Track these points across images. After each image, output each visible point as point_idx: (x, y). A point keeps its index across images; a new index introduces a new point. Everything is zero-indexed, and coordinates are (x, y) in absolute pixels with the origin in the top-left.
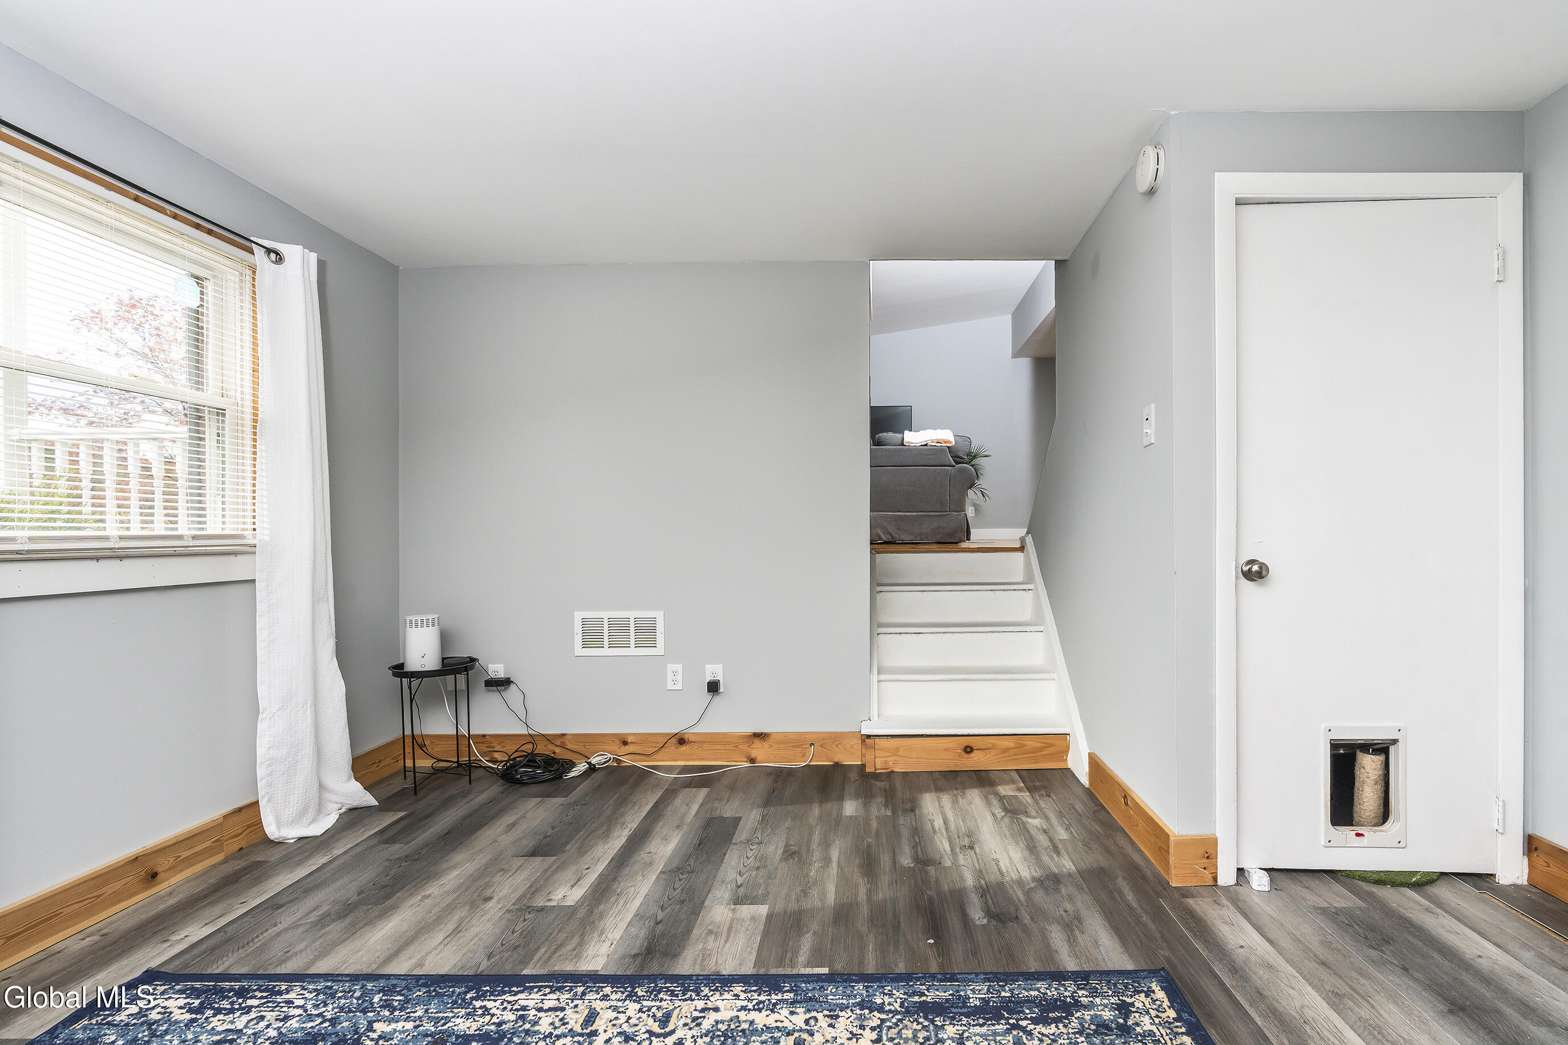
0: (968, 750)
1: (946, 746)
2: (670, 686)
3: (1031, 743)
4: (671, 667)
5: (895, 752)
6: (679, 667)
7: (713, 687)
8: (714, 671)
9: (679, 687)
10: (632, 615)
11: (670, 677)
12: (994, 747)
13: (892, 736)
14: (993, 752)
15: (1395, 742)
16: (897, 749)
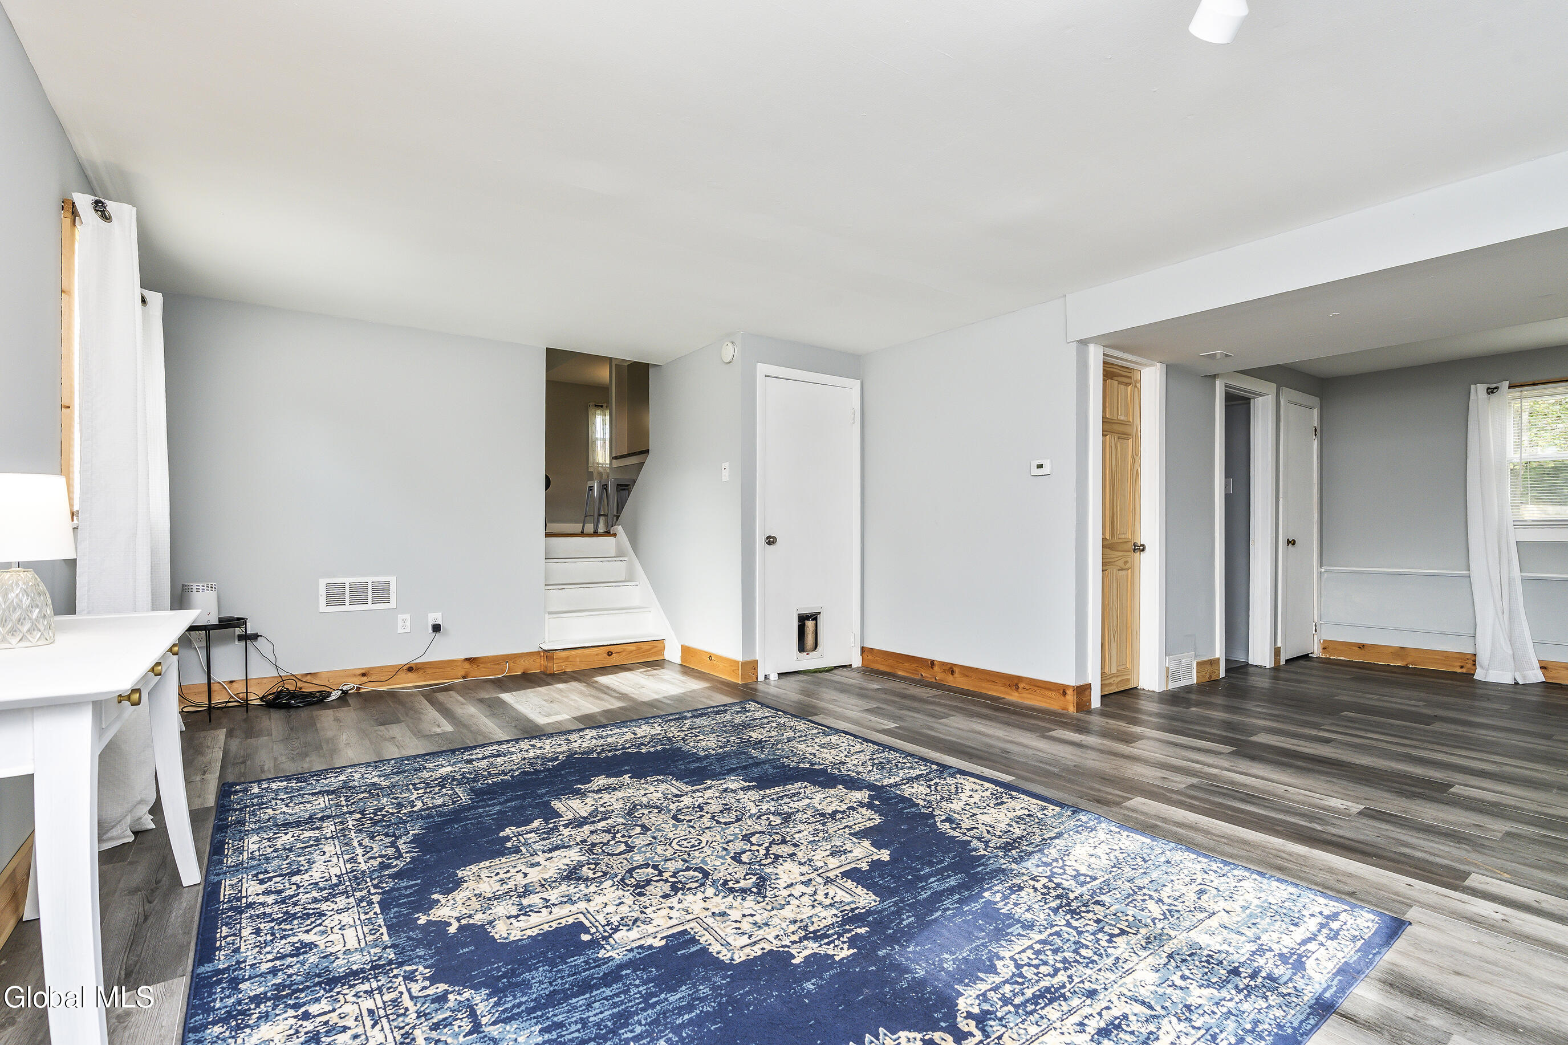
0: (610, 654)
1: (596, 653)
2: (400, 630)
3: (645, 647)
4: (400, 617)
5: (567, 659)
6: (407, 616)
7: (436, 628)
8: (435, 617)
9: (408, 630)
10: (370, 580)
11: (400, 624)
12: (624, 650)
13: (563, 649)
14: (624, 654)
15: (820, 613)
16: (568, 658)
